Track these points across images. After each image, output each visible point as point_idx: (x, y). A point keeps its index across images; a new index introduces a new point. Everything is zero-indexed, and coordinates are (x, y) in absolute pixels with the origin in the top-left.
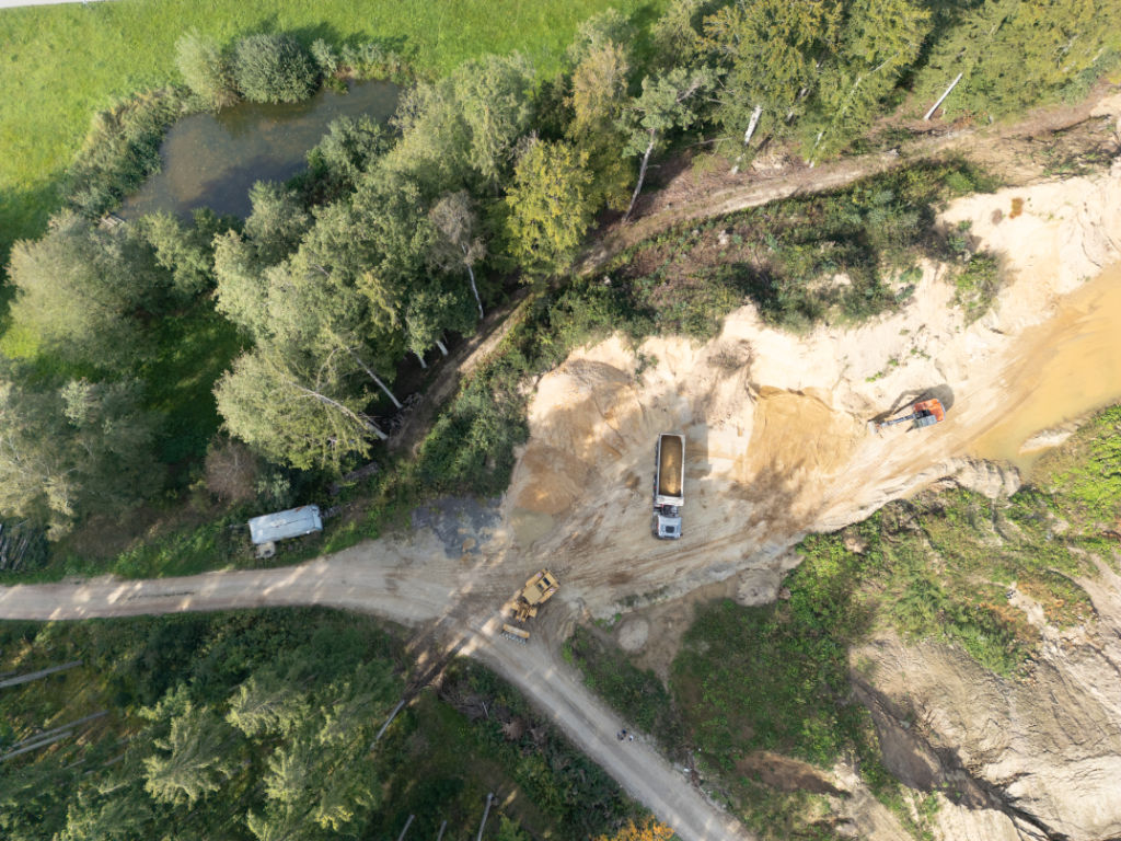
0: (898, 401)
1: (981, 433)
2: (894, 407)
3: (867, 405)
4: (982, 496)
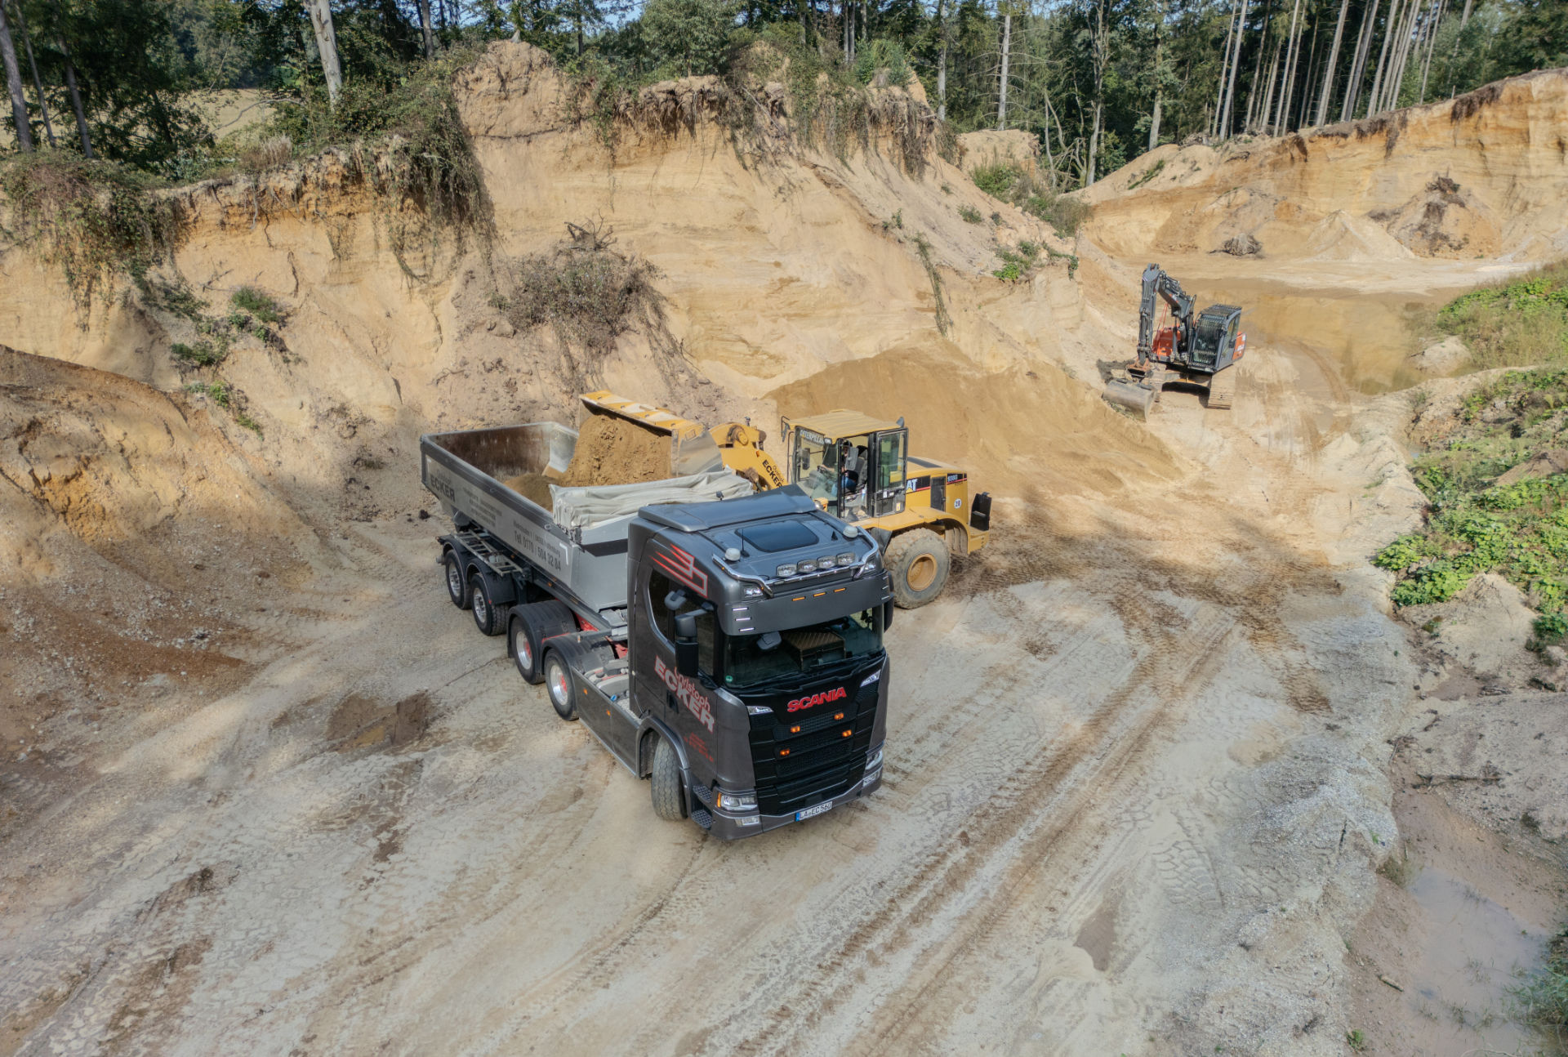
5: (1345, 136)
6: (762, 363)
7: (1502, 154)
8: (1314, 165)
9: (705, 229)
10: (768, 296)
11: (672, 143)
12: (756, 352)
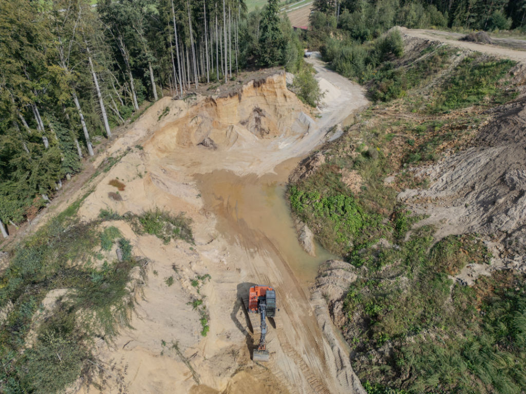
0: (239, 326)
1: (291, 274)
2: (243, 331)
3: (234, 353)
4: (353, 285)
5: (226, 97)
7: (270, 98)
8: (219, 107)
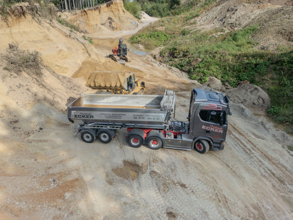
5: (92, 10)
6: (63, 70)
7: (116, 13)
8: (89, 15)
9: (37, 41)
10: (58, 55)
11: (20, 20)
12: (61, 68)
